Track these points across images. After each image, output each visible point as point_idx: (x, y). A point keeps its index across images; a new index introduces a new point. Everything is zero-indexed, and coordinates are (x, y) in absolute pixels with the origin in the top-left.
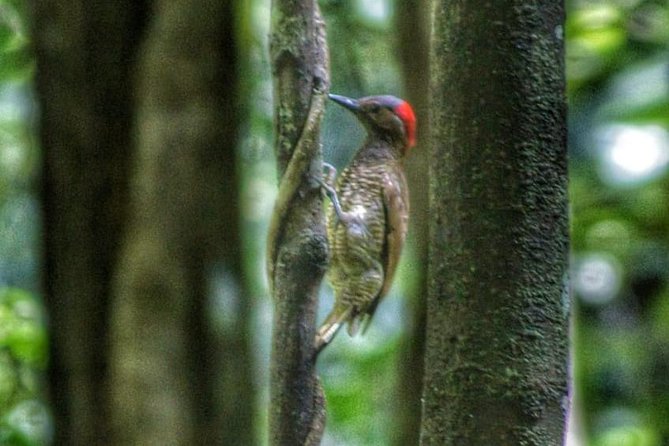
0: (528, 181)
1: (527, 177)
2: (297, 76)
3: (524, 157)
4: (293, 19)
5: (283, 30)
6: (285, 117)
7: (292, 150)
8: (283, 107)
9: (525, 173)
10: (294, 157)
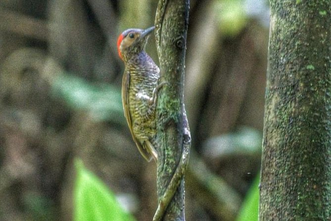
0: (327, 204)
1: (326, 201)
2: (177, 133)
3: (325, 190)
4: (175, 101)
5: (169, 106)
6: (168, 155)
7: (173, 173)
8: (167, 149)
9: (326, 199)
10: (174, 177)
